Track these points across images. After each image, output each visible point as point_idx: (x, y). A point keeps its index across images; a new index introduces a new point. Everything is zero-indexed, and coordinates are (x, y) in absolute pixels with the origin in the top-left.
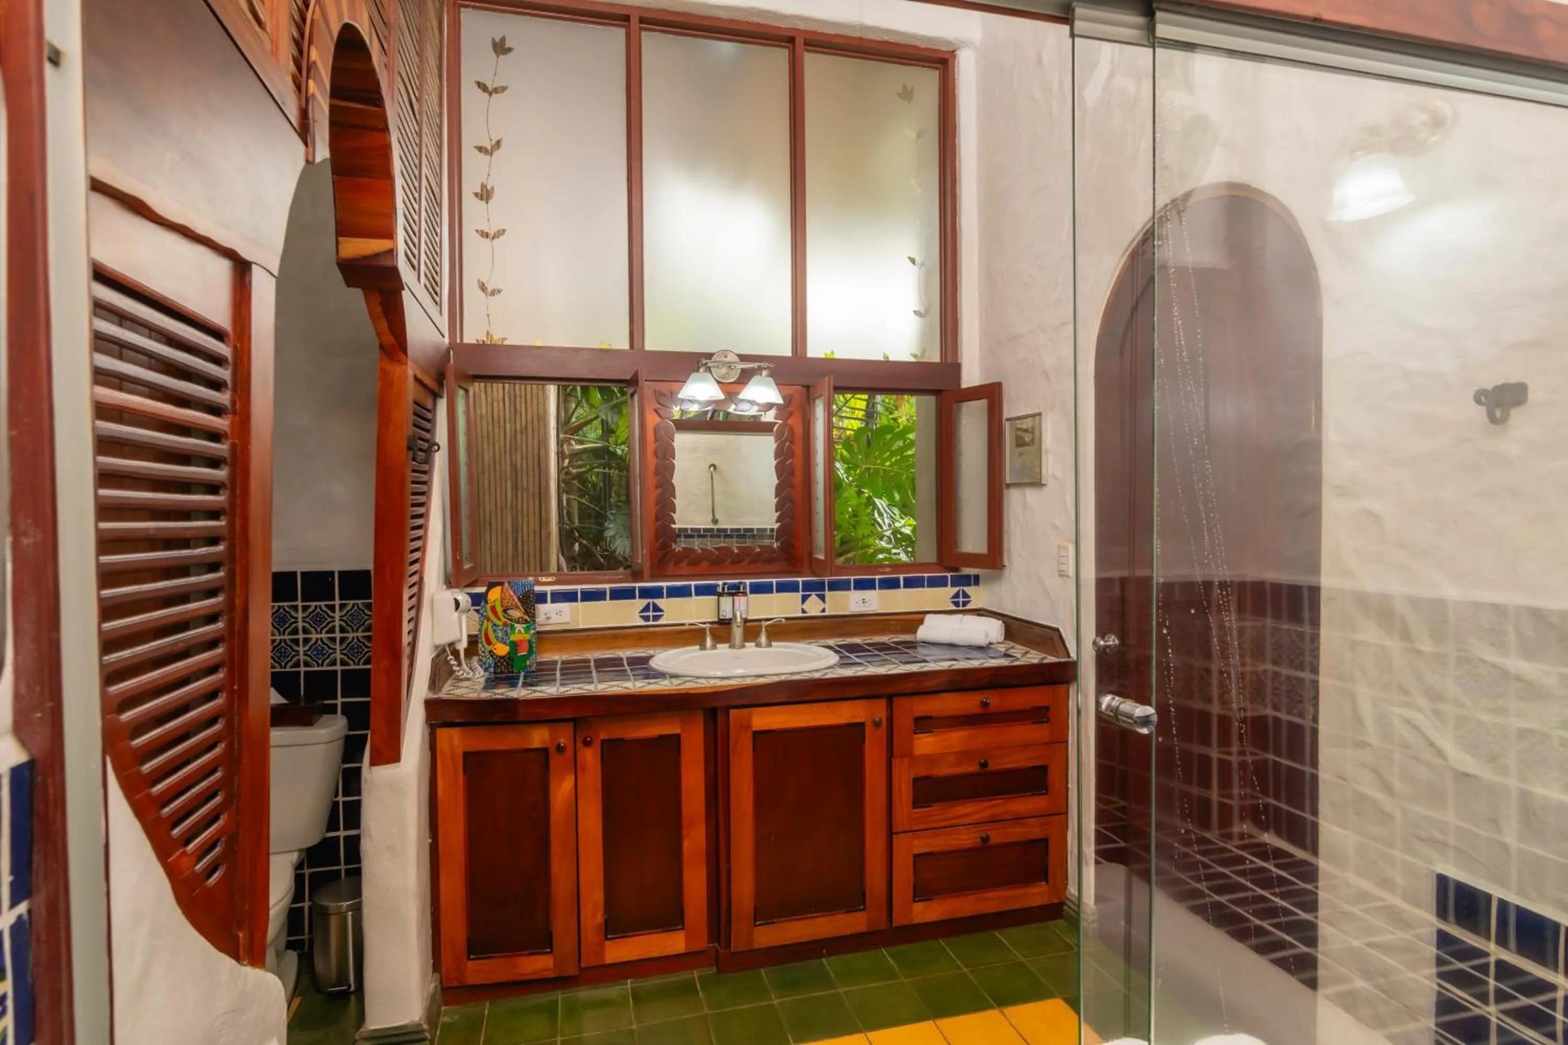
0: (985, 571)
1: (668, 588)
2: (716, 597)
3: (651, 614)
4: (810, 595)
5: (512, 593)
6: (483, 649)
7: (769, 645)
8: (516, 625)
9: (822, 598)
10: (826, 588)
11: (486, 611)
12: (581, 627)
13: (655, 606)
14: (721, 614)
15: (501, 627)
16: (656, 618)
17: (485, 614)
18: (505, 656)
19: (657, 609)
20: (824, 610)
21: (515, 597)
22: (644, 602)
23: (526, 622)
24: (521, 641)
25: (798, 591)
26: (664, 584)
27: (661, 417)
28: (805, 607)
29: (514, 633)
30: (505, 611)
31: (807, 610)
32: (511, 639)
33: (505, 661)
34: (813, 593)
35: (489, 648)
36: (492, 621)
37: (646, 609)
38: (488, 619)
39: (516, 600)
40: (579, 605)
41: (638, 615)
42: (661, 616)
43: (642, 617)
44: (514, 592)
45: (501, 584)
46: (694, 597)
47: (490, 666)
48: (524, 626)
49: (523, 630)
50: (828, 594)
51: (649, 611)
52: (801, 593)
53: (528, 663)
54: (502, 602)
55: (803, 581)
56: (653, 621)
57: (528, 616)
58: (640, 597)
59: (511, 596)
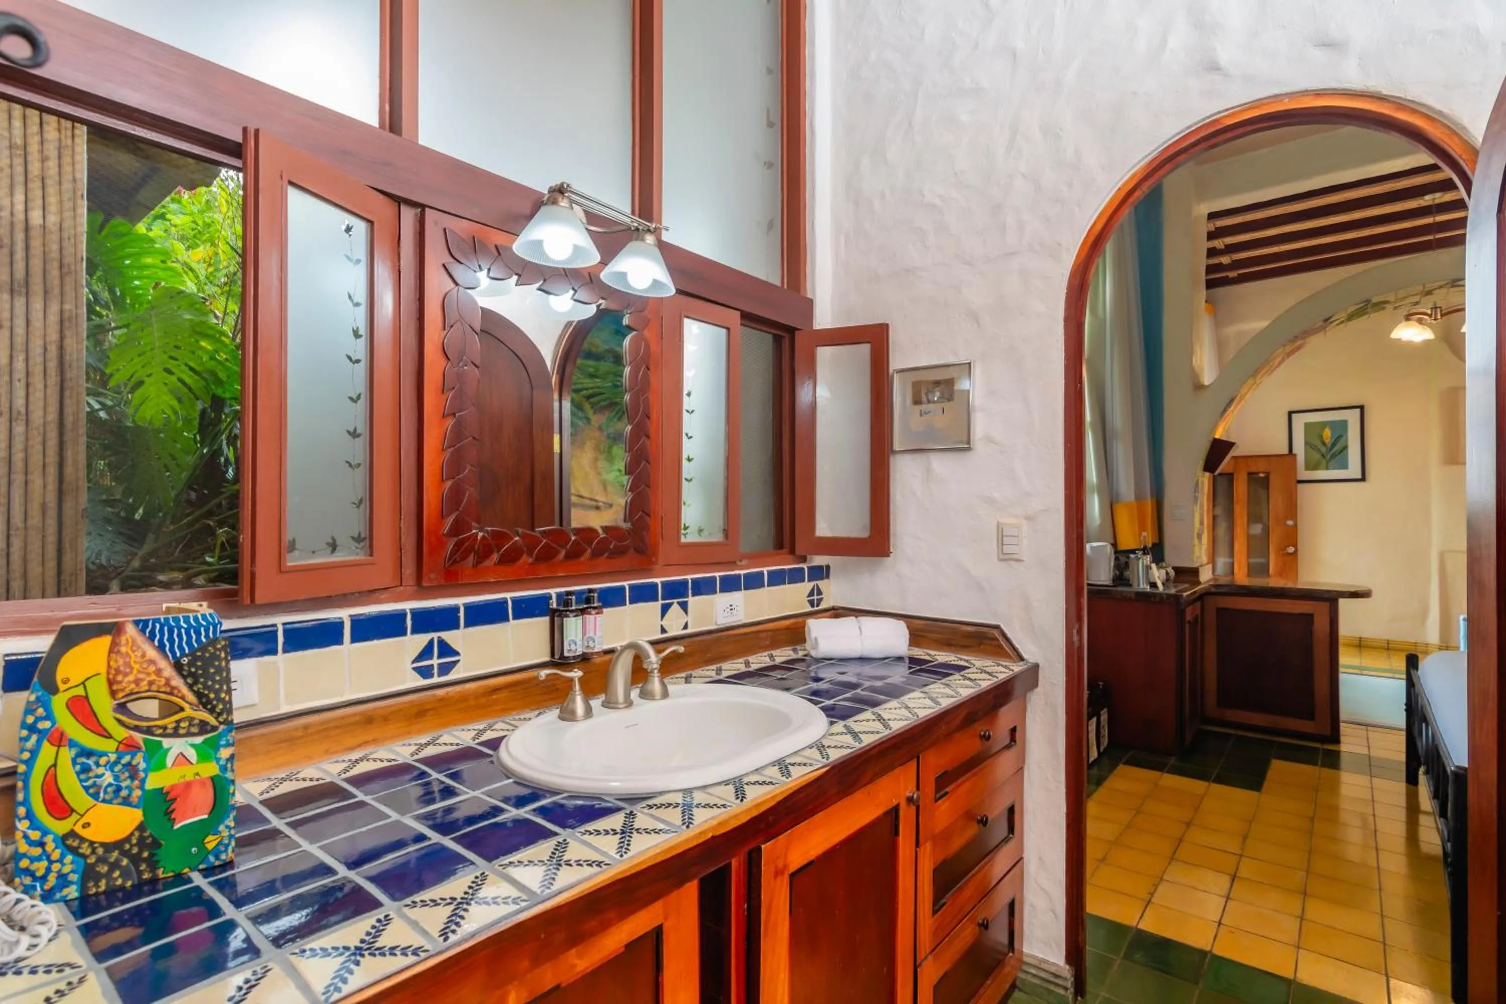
0: (838, 559)
1: (468, 608)
2: (547, 619)
3: (435, 662)
4: (670, 605)
5: (152, 653)
6: (35, 835)
7: (665, 694)
8: (166, 742)
9: (684, 606)
10: (690, 592)
11: (49, 716)
12: (285, 709)
13: (442, 644)
14: (566, 647)
15: (113, 757)
16: (445, 669)
17: (45, 725)
18: (128, 839)
19: (446, 650)
20: (686, 627)
21: (163, 664)
22: (420, 640)
23: (204, 728)
24: (188, 785)
25: (656, 600)
26: (460, 601)
27: (457, 284)
28: (664, 623)
29: (163, 766)
30: (122, 708)
31: (667, 629)
32: (150, 785)
33: (124, 853)
34: (675, 601)
35: (61, 827)
36: (72, 744)
37: (426, 653)
38: (59, 739)
39: (169, 671)
40: (282, 660)
41: (409, 666)
42: (455, 663)
43: (417, 670)
44: (161, 648)
45: (114, 630)
46: (513, 622)
47: (64, 881)
48: (199, 740)
49: (192, 754)
50: (692, 601)
51: (431, 658)
52: (661, 602)
53: (211, 842)
54: (111, 683)
55: (663, 583)
56: (440, 675)
57: (212, 711)
58: (415, 631)
59: (152, 662)
